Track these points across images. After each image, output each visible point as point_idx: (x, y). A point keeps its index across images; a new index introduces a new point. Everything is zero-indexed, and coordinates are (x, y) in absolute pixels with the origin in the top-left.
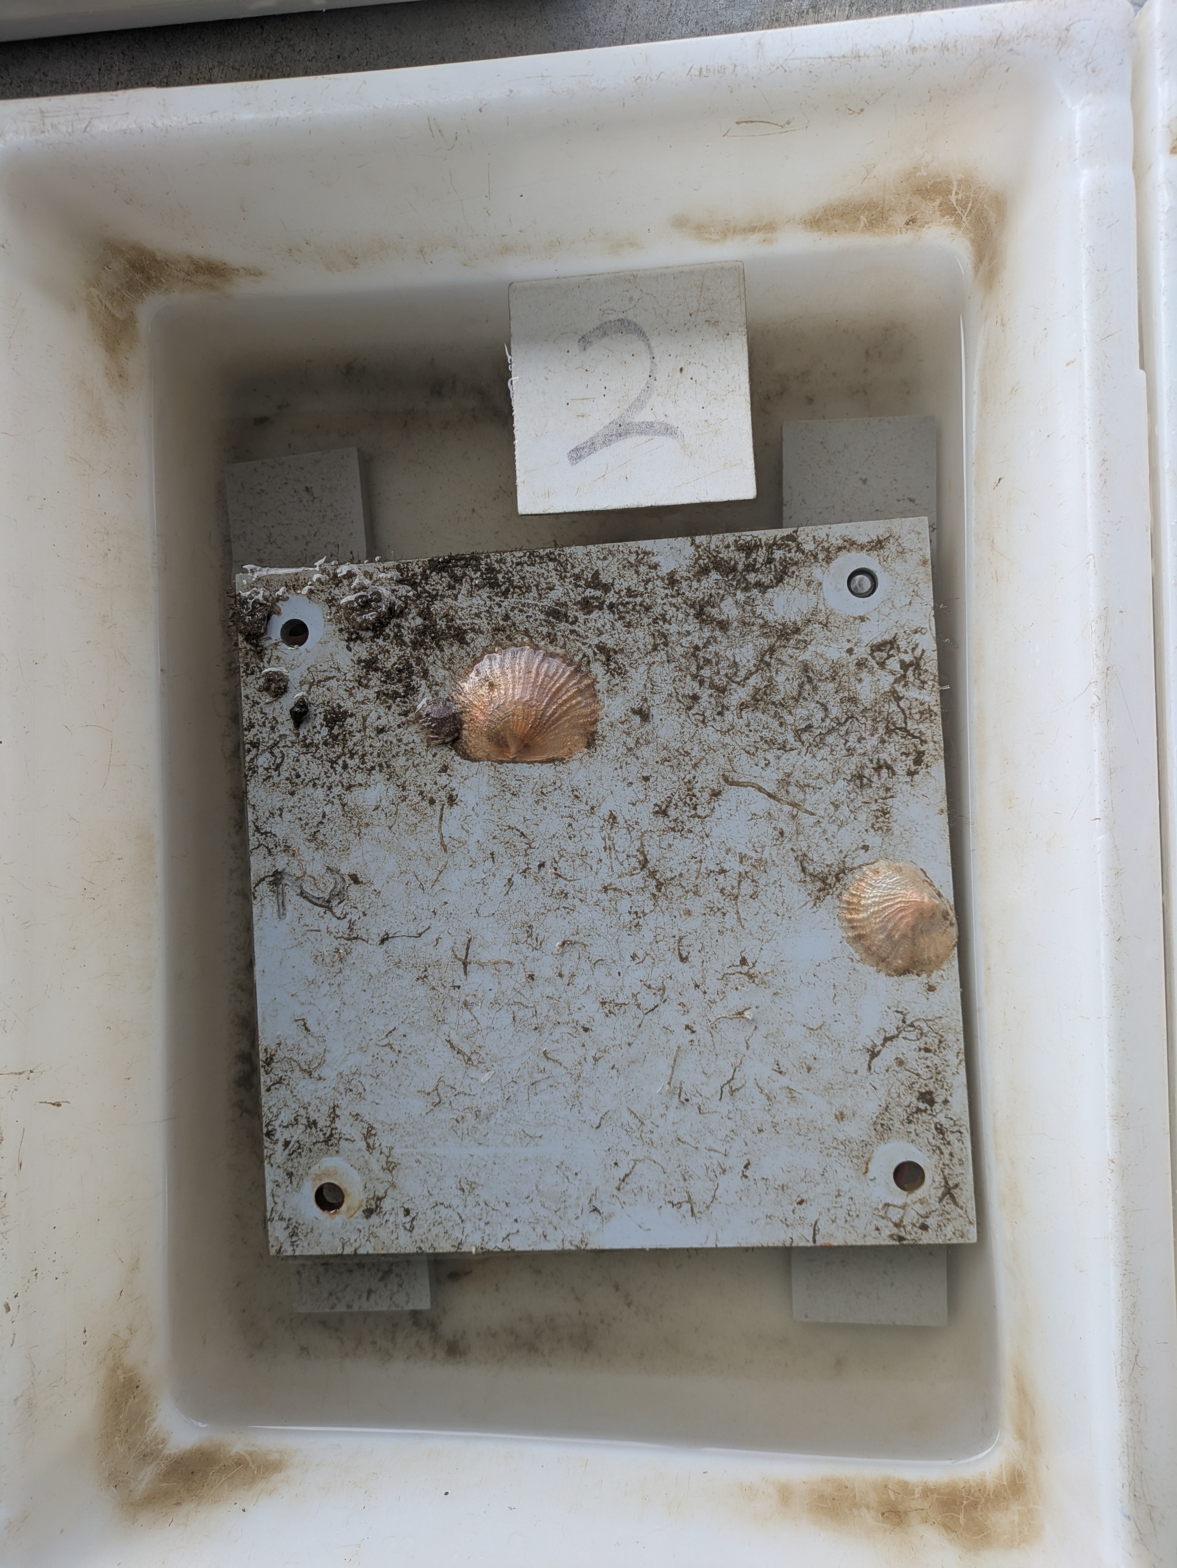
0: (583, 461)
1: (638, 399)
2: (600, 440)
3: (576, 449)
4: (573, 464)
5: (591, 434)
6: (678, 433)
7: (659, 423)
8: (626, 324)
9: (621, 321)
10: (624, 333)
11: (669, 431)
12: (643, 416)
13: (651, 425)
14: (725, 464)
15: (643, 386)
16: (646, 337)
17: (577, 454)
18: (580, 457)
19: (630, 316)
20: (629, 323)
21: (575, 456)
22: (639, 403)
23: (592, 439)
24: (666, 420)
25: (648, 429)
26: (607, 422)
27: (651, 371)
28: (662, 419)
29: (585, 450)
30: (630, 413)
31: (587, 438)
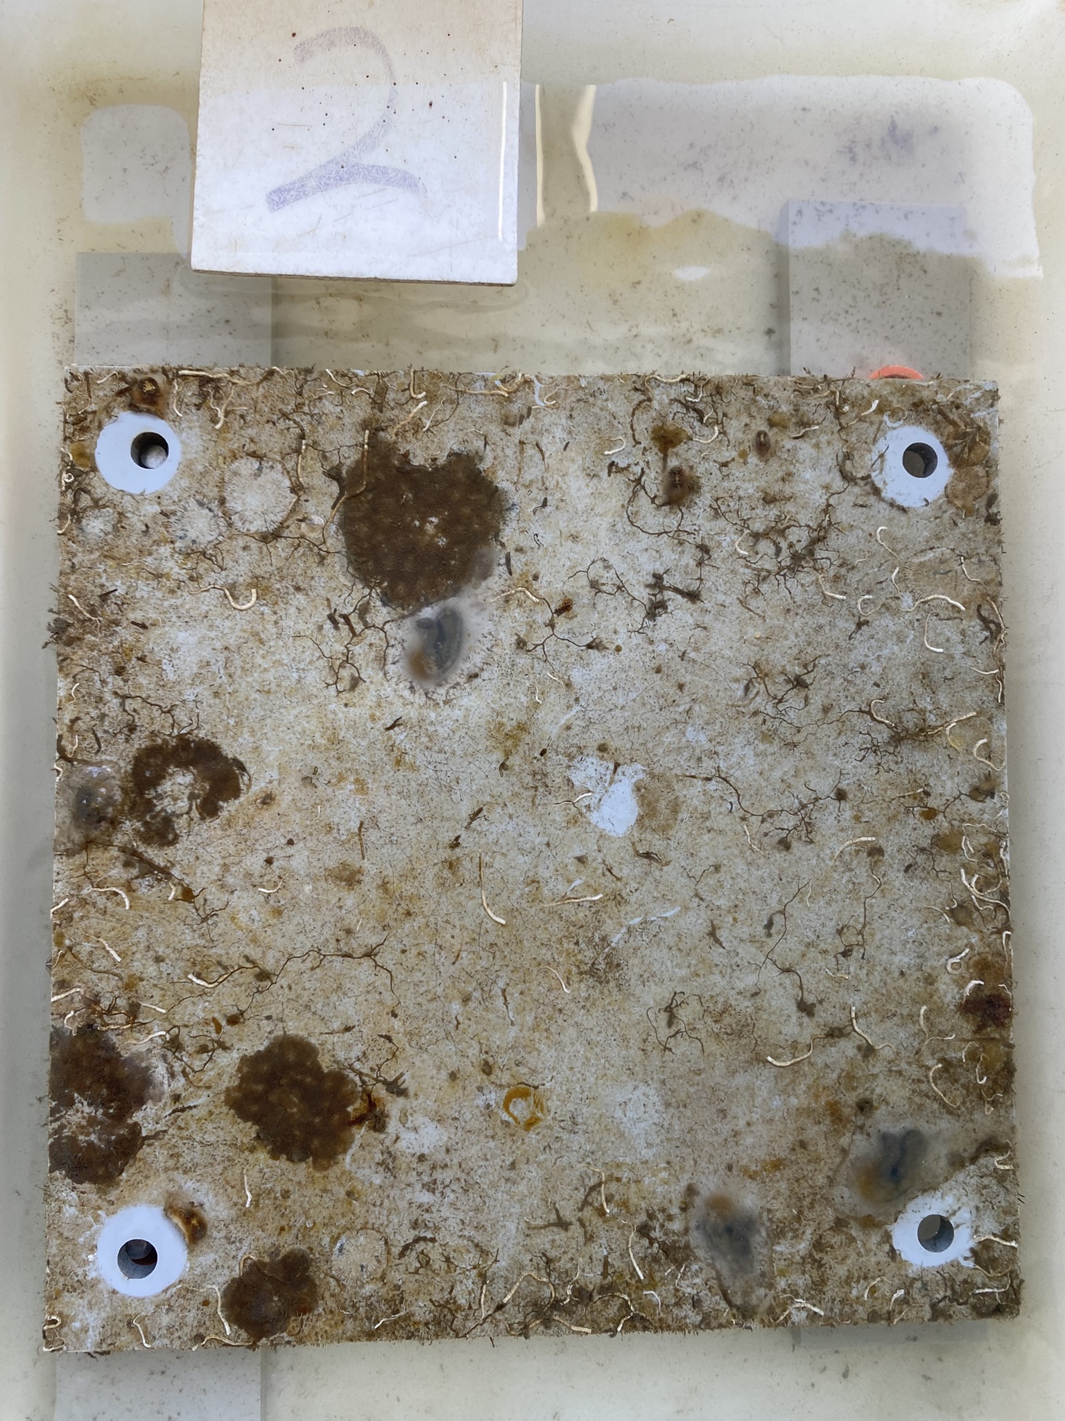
0: (287, 208)
1: (369, 135)
2: (313, 183)
3: (279, 191)
4: (273, 210)
5: (302, 172)
6: (420, 185)
7: (395, 170)
8: (362, 35)
9: (356, 30)
10: (358, 46)
11: (408, 182)
13: (384, 171)
14: (478, 234)
15: (378, 117)
16: (387, 55)
17: (280, 198)
18: (285, 202)
19: (369, 25)
20: (366, 34)
21: (277, 199)
22: (370, 141)
23: (302, 179)
24: (405, 167)
25: (379, 176)
26: (324, 160)
27: (390, 100)
28: (399, 164)
29: (293, 193)
30: (356, 152)
31: (295, 177)
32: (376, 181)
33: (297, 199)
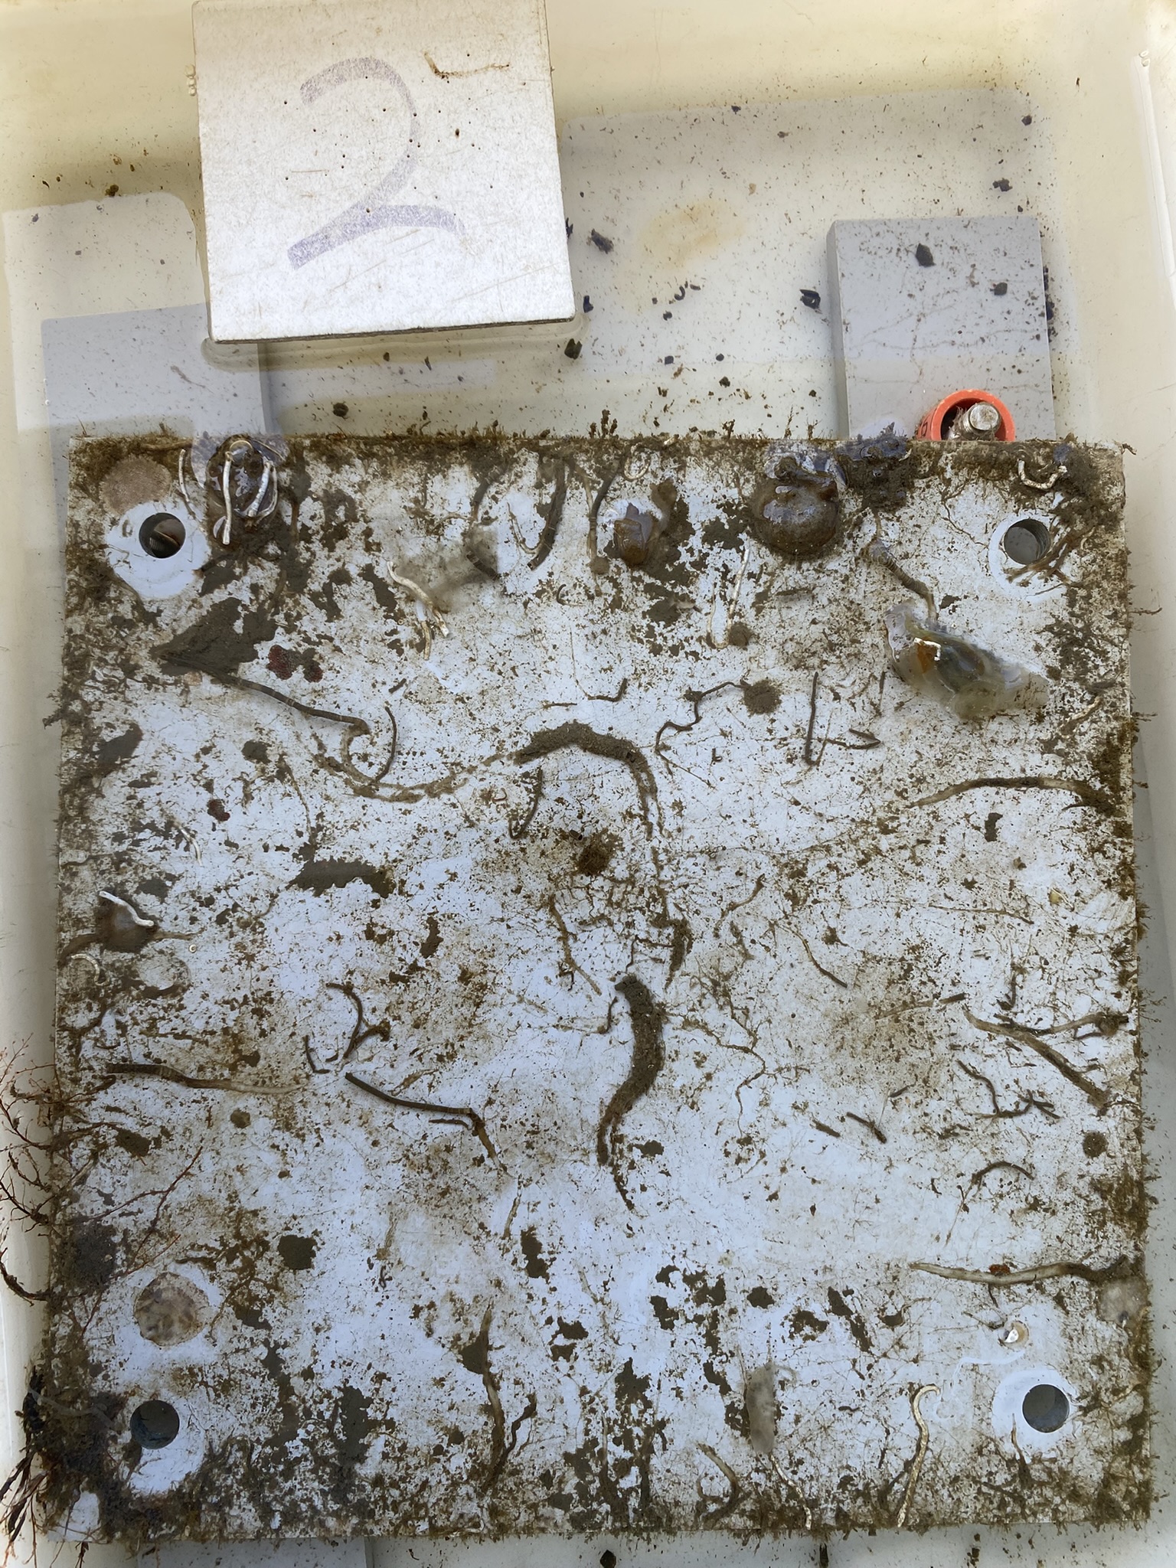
0: (313, 262)
1: (393, 173)
2: (338, 230)
3: (301, 244)
4: (296, 267)
5: (324, 222)
6: (456, 221)
7: (426, 208)
8: (373, 66)
9: (366, 61)
10: (370, 78)
11: (441, 219)
12: (405, 197)
13: (414, 210)
14: (527, 267)
15: (401, 152)
16: (403, 85)
17: (302, 253)
18: (309, 256)
19: (380, 54)
20: (377, 64)
21: (299, 254)
22: (395, 180)
23: (324, 230)
24: (439, 204)
25: (412, 216)
26: (348, 205)
27: (412, 133)
28: (432, 202)
29: (316, 245)
30: (382, 194)
31: (317, 228)
32: (407, 223)
33: (323, 251)
